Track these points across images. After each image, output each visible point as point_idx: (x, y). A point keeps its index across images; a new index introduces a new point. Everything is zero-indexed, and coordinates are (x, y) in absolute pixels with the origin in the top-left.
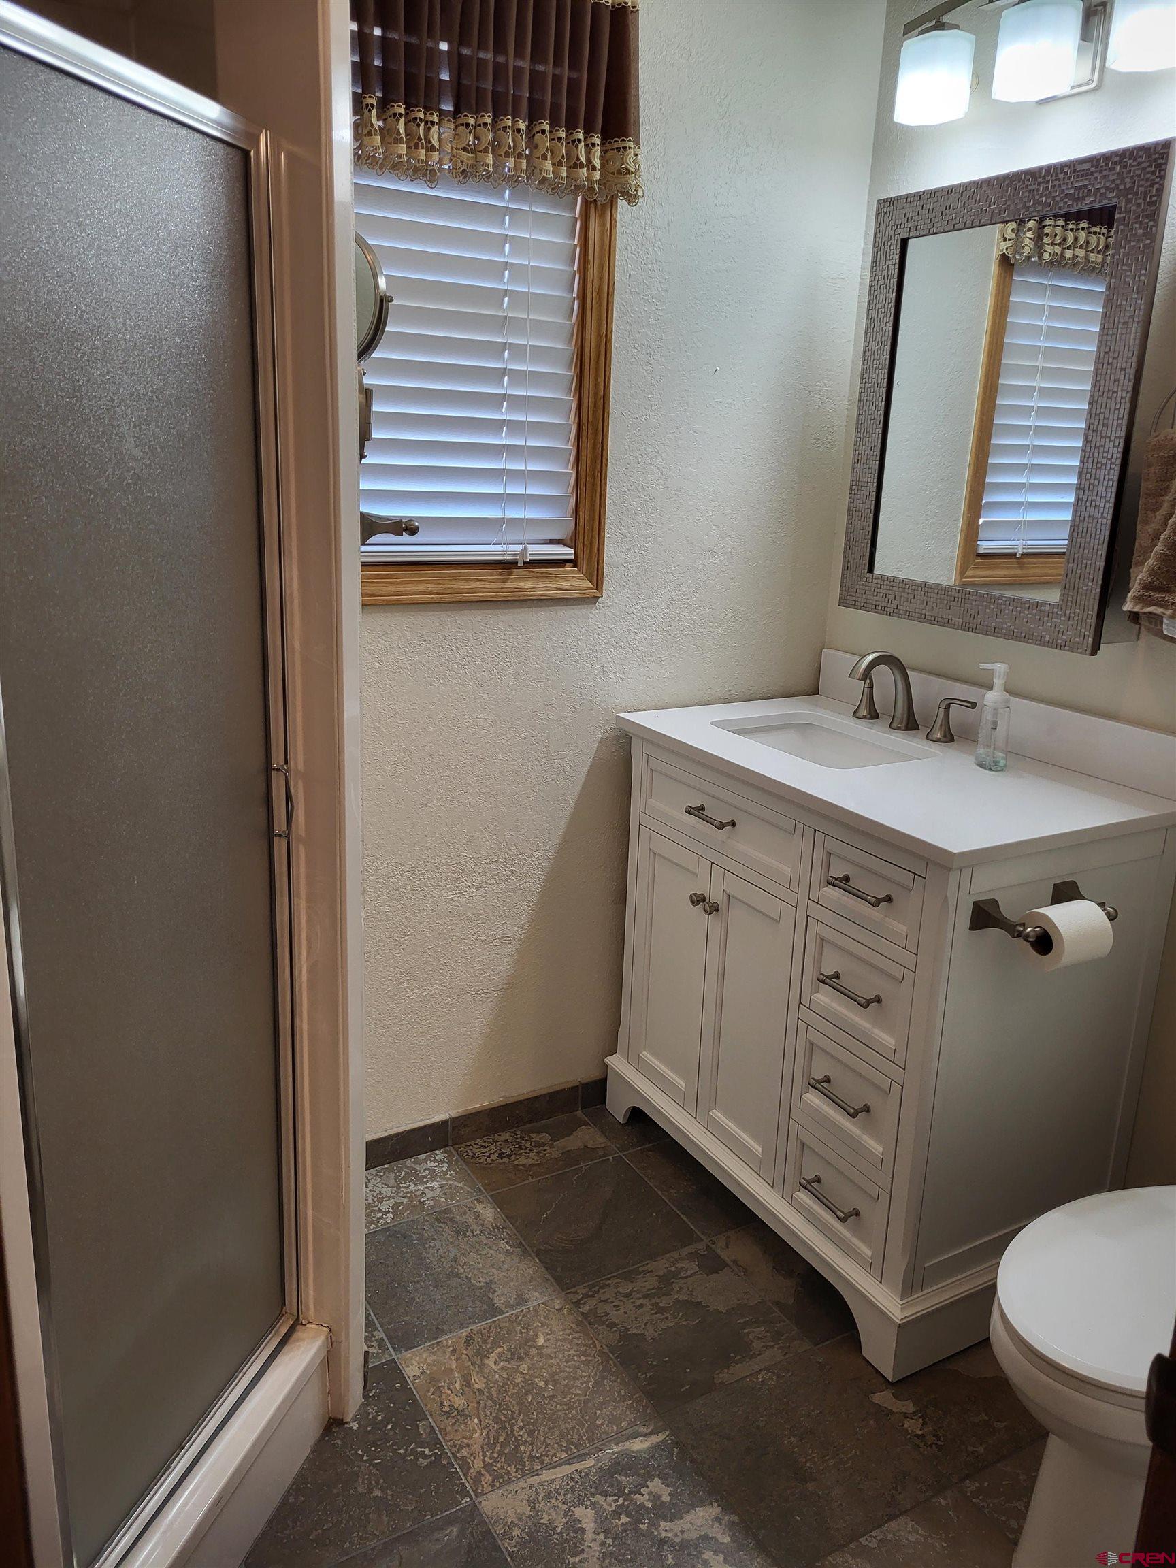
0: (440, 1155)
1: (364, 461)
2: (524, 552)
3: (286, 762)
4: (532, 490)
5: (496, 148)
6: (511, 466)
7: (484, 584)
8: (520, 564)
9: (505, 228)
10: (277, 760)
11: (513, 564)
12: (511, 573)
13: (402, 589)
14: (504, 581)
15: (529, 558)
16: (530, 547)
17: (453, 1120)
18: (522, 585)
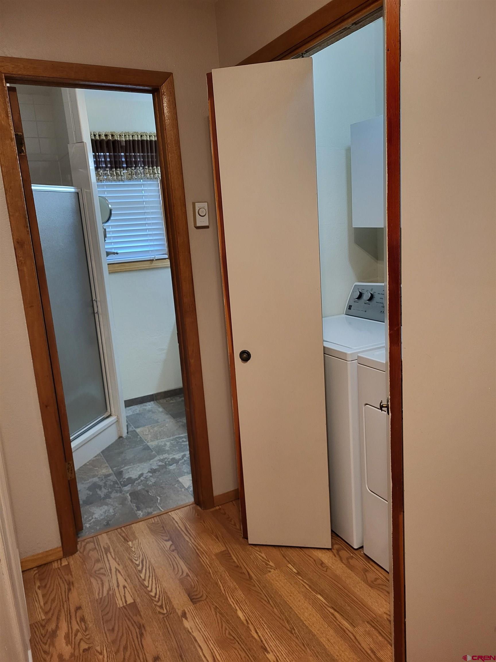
0: (152, 402)
1: (106, 242)
2: (155, 257)
3: (96, 298)
4: (155, 243)
5: (136, 174)
6: (150, 238)
7: (147, 265)
8: (155, 260)
9: (142, 188)
10: (94, 298)
11: (153, 260)
12: (153, 262)
13: (127, 268)
14: (151, 264)
15: (156, 258)
16: (156, 256)
17: (155, 394)
18: (156, 265)
